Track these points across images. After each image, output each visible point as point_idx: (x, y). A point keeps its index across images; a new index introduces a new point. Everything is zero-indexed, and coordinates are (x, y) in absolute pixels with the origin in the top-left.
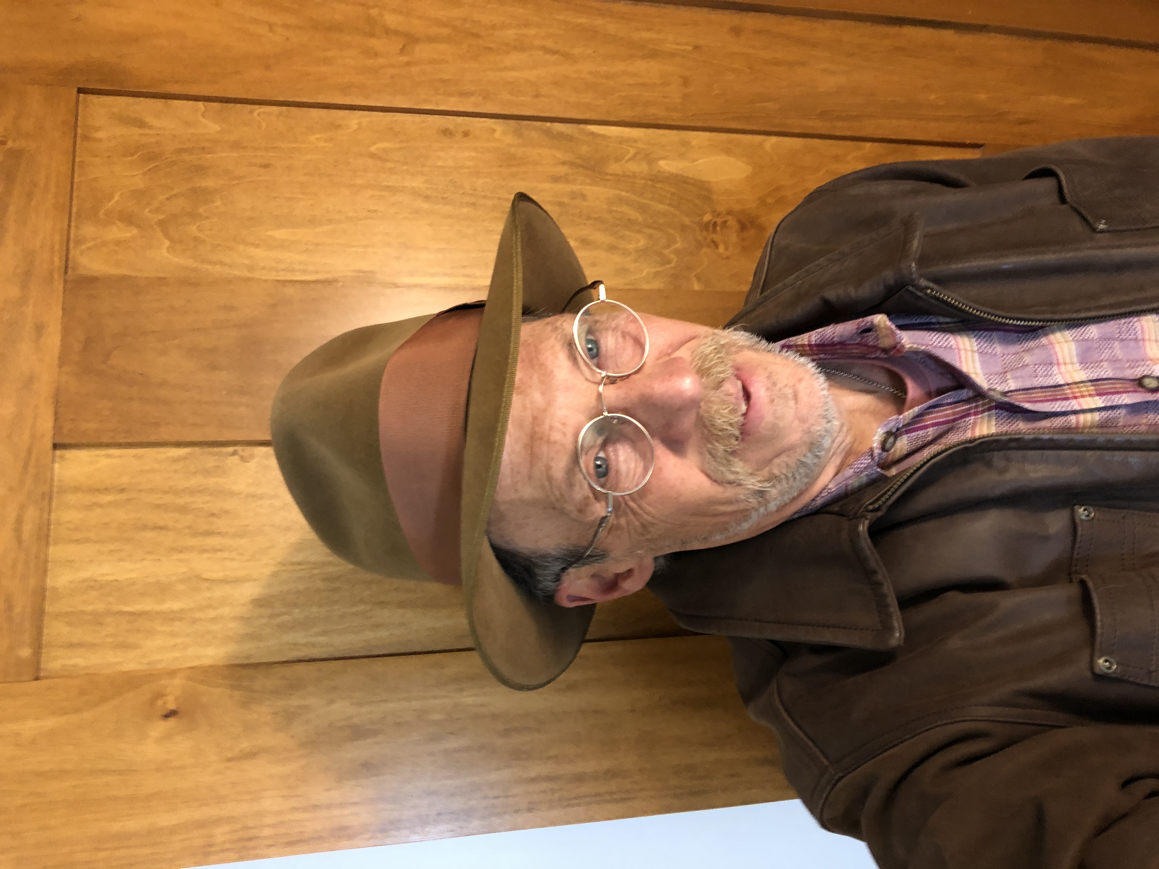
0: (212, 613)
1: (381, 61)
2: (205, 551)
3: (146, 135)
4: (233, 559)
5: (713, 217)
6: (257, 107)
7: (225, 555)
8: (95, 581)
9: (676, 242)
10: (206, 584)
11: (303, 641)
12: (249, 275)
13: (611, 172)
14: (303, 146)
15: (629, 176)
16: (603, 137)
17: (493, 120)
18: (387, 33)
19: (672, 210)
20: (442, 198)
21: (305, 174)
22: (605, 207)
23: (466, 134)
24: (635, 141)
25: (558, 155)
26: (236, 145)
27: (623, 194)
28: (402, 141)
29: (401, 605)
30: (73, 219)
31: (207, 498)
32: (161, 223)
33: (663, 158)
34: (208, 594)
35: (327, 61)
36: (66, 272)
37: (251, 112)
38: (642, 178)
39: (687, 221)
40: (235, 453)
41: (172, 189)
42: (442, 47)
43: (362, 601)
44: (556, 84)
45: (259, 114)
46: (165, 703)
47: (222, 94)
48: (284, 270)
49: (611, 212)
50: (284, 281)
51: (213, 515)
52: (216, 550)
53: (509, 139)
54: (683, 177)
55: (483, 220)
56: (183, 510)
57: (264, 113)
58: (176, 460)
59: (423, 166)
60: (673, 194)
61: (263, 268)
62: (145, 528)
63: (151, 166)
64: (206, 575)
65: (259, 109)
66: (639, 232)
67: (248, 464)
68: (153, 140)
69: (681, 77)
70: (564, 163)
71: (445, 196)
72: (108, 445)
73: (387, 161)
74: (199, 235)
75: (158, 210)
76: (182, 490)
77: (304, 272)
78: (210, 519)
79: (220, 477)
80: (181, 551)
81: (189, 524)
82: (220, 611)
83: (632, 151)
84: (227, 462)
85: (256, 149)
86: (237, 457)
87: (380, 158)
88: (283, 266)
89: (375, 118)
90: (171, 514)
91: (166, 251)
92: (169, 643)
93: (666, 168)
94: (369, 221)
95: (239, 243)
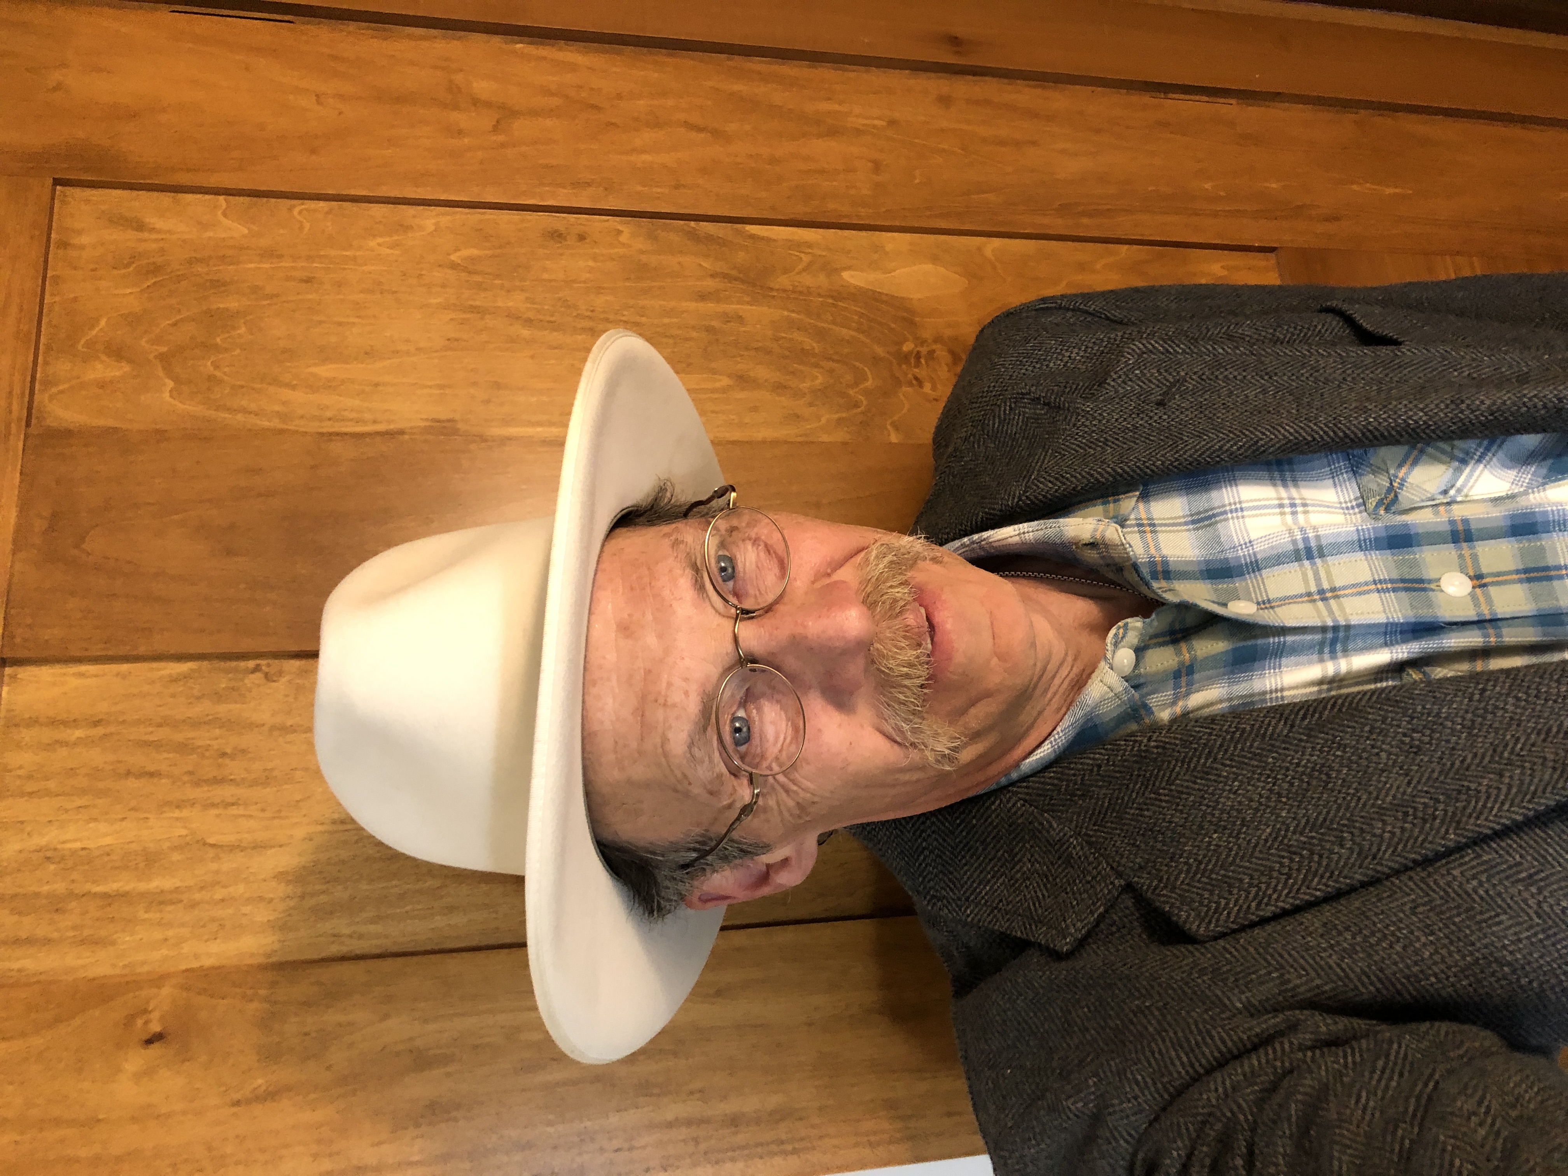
0: (219, 894)
1: (466, 140)
2: (213, 805)
3: (145, 240)
4: (250, 816)
5: (916, 345)
6: (298, 202)
7: (241, 811)
8: (55, 849)
9: (865, 379)
10: (212, 853)
11: (346, 930)
12: (281, 426)
13: (777, 287)
14: (360, 253)
15: (802, 292)
16: (767, 240)
17: (618, 219)
18: (475, 105)
19: (861, 337)
20: (549, 322)
21: (361, 292)
22: (769, 333)
23: (582, 238)
24: (810, 245)
25: (707, 264)
26: (270, 254)
27: (794, 315)
28: (494, 247)
30: (41, 351)
31: (217, 732)
32: (162, 357)
33: (849, 268)
34: (214, 866)
35: (393, 142)
36: (28, 425)
37: (290, 209)
38: (819, 295)
39: (880, 351)
40: (257, 669)
41: (179, 311)
42: (549, 123)
44: (703, 170)
45: (300, 212)
46: (146, 1023)
47: (251, 186)
48: (330, 419)
49: (777, 339)
50: (330, 435)
51: (224, 755)
52: (227, 805)
53: (640, 244)
54: (874, 292)
56: (183, 748)
57: (306, 210)
58: (174, 680)
59: (523, 279)
60: (861, 315)
61: (302, 417)
62: (128, 773)
63: (151, 282)
64: (212, 841)
65: (299, 206)
66: (816, 366)
67: (274, 684)
68: (154, 246)
69: (871, 161)
70: (713, 275)
71: (552, 319)
72: (79, 660)
73: (475, 273)
74: (215, 372)
75: (158, 340)
76: (184, 721)
77: (358, 421)
78: (220, 760)
79: (236, 702)
80: (178, 807)
81: (191, 769)
82: (231, 889)
83: (806, 259)
84: (246, 681)
85: (295, 258)
86: (258, 675)
87: (465, 269)
88: (329, 414)
89: (458, 217)
90: (165, 755)
91: (168, 394)
92: (158, 935)
93: (852, 281)
94: (449, 353)
95: (270, 384)
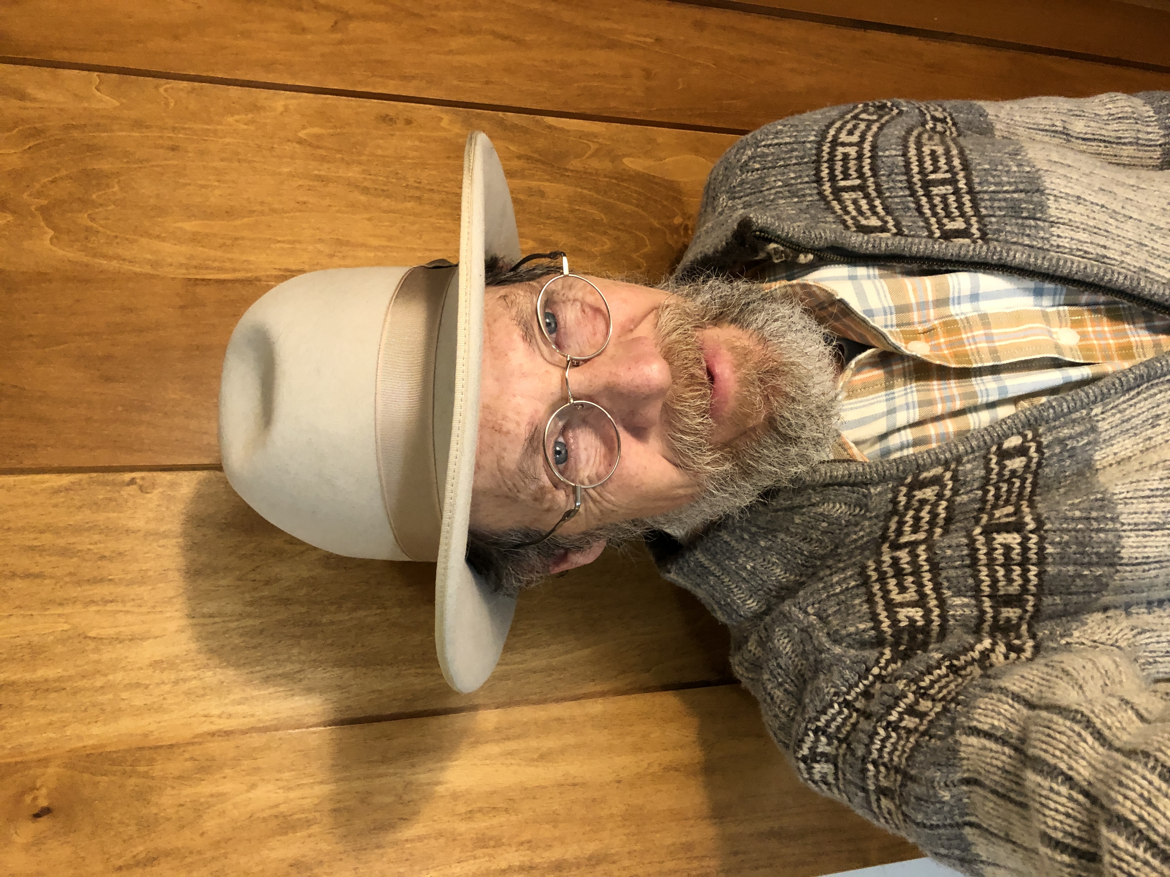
0: (99, 682)
1: (309, 37)
2: (93, 602)
3: (27, 108)
4: (127, 612)
5: (684, 219)
6: (163, 81)
7: (119, 607)
9: (646, 246)
10: (92, 645)
11: (216, 712)
12: (152, 272)
13: (571, 168)
14: (219, 127)
15: (591, 174)
16: (562, 130)
17: (438, 108)
18: (315, 8)
19: (640, 211)
20: (383, 190)
21: (222, 160)
22: (566, 205)
23: (409, 122)
24: (594, 135)
25: (512, 148)
26: (138, 124)
27: (585, 192)
28: (335, 127)
29: (339, 663)
31: (97, 537)
32: (43, 210)
33: (629, 156)
34: (95, 657)
35: (246, 34)
37: (157, 87)
38: (605, 176)
39: (656, 224)
40: (132, 482)
41: (58, 170)
42: (379, 26)
43: (289, 660)
44: (508, 70)
45: (166, 90)
46: (35, 799)
47: (120, 65)
48: (196, 267)
49: (573, 211)
50: (197, 279)
51: (103, 558)
52: (106, 602)
53: (457, 129)
54: (649, 175)
55: (430, 217)
56: (65, 552)
57: (172, 88)
58: (56, 491)
59: (360, 154)
60: (639, 194)
61: (171, 265)
62: (14, 575)
63: (31, 144)
64: (92, 634)
65: (165, 85)
66: (605, 233)
67: (149, 495)
68: (35, 114)
69: (644, 70)
70: (519, 157)
71: (385, 188)
73: (318, 147)
74: (90, 224)
75: (39, 194)
76: (66, 528)
77: (221, 269)
78: (99, 563)
79: (114, 512)
80: (61, 604)
81: (72, 570)
82: (111, 677)
83: (593, 147)
84: (122, 493)
85: (162, 129)
86: (134, 487)
87: (310, 145)
88: (194, 263)
89: (302, 100)
90: (48, 558)
91: (48, 242)
92: (43, 720)
93: (630, 165)
94: (298, 214)
95: (142, 236)
